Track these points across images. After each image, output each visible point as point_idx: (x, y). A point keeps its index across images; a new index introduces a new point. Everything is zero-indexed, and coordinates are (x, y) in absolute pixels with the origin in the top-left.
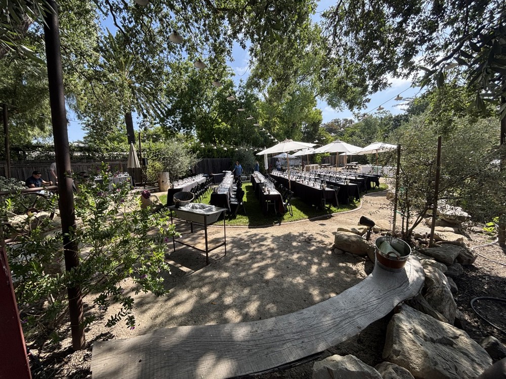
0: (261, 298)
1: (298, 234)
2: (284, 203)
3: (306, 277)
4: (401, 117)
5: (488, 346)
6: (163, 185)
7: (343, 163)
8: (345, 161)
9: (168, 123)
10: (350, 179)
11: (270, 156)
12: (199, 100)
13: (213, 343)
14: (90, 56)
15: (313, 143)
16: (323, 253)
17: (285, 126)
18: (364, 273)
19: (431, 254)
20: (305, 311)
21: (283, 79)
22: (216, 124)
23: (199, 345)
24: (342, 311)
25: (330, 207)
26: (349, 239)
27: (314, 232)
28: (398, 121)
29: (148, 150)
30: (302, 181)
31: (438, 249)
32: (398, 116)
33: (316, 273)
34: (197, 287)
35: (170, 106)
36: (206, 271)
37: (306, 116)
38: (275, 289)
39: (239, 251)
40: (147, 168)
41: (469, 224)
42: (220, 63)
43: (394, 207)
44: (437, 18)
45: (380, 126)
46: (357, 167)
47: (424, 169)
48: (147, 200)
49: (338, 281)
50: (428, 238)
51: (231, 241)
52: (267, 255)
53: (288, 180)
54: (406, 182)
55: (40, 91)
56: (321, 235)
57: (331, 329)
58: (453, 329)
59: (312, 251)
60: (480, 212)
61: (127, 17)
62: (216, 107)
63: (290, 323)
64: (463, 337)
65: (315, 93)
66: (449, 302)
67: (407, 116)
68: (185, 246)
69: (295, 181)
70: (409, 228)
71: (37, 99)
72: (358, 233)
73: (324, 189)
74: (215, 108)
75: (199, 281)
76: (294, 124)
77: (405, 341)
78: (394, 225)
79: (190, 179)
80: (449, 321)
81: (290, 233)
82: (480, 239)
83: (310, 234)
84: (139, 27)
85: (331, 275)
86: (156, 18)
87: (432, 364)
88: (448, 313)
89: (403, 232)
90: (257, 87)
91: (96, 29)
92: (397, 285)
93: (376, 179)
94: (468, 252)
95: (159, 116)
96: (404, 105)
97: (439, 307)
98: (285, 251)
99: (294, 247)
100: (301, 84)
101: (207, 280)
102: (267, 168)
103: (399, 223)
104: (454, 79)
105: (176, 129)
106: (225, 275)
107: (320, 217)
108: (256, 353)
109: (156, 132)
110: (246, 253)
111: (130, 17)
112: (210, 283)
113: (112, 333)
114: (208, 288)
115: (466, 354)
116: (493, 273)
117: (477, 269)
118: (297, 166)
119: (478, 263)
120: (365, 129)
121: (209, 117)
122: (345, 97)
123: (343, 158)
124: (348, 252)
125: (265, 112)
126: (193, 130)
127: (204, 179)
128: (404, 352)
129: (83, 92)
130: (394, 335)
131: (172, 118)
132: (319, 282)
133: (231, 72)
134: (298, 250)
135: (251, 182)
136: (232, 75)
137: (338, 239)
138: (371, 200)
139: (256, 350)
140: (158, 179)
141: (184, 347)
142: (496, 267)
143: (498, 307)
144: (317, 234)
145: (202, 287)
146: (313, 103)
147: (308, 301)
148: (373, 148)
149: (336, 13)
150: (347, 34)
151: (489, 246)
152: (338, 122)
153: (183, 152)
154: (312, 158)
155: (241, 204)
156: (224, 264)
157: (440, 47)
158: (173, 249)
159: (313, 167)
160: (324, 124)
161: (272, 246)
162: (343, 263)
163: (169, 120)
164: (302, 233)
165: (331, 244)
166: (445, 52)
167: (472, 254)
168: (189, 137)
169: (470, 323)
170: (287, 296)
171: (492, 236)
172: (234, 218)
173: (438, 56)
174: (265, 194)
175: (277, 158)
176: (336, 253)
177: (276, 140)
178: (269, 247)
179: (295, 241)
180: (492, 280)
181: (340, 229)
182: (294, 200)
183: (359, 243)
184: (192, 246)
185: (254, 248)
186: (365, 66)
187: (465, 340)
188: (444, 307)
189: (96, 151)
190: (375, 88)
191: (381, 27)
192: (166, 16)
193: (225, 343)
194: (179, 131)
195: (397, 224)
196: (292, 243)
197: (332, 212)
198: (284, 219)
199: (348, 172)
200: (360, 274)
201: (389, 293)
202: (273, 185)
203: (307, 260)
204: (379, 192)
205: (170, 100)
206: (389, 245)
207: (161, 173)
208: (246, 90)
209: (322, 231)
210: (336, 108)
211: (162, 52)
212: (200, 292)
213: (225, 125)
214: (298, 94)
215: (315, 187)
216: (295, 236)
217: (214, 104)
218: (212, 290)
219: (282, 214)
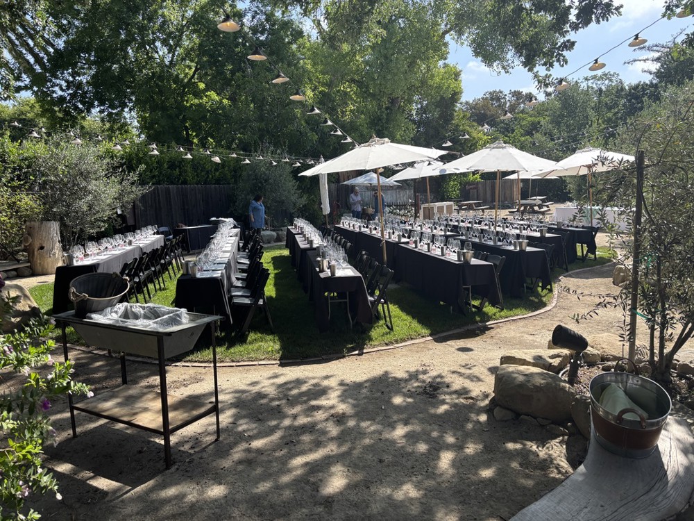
1: (405, 375)
2: (370, 298)
3: (427, 483)
4: (644, 89)
6: (42, 257)
7: (512, 199)
8: (517, 193)
9: (57, 89)
10: (528, 237)
11: (334, 178)
12: (143, 29)
15: (439, 147)
16: (468, 420)
17: (371, 105)
18: (564, 464)
22: (191, 96)
25: (482, 304)
26: (528, 381)
27: (444, 370)
28: (637, 97)
30: (415, 242)
33: (451, 471)
35: (60, 43)
36: (163, 486)
37: (423, 82)
39: (254, 425)
43: (630, 302)
45: (596, 108)
46: (545, 209)
49: (504, 489)
51: (233, 401)
52: (327, 433)
53: (379, 240)
54: (657, 241)
56: (461, 375)
59: (440, 416)
62: (192, 49)
65: (443, 26)
67: (655, 86)
68: (106, 421)
69: (397, 244)
70: (666, 351)
72: (549, 367)
73: (467, 263)
74: (188, 53)
75: (144, 512)
76: (393, 101)
78: (632, 345)
79: (118, 240)
81: (386, 373)
83: (434, 373)
85: (487, 473)
89: (651, 361)
92: (641, 487)
93: (588, 236)
95: (29, 69)
96: (650, 62)
98: (373, 419)
99: (398, 409)
101: (167, 509)
102: (326, 209)
103: (642, 341)
105: (80, 106)
106: (216, 491)
107: (458, 331)
109: (22, 113)
110: (272, 430)
118: (402, 206)
120: (562, 116)
121: (171, 75)
122: (516, 36)
123: (512, 187)
124: (527, 415)
125: (320, 67)
126: (126, 110)
127: (157, 240)
131: (67, 74)
132: (459, 492)
134: (407, 415)
135: (287, 246)
137: (503, 381)
138: (579, 287)
140: (26, 240)
144: (453, 372)
146: (439, 49)
148: (580, 161)
152: (498, 99)
153: (100, 168)
154: (436, 187)
155: (261, 302)
156: (214, 464)
158: (71, 432)
159: (441, 210)
160: (467, 103)
161: (342, 408)
162: (515, 441)
163: (58, 81)
165: (486, 396)
168: (116, 127)
172: (242, 339)
174: (322, 275)
175: (353, 187)
176: (498, 418)
177: (349, 140)
178: (332, 411)
179: (399, 392)
181: (507, 360)
183: (552, 390)
184: (125, 419)
185: (295, 417)
190: (585, 15)
194: (89, 111)
195: (637, 343)
196: (390, 398)
197: (487, 317)
198: (371, 339)
199: (523, 220)
200: (557, 468)
201: (622, 510)
202: (342, 253)
203: (429, 440)
204: (596, 266)
205: (60, 26)
206: (621, 393)
207: (37, 224)
208: (269, 8)
209: (465, 366)
210: (495, 64)
213: (217, 98)
214: (402, 25)
215: (446, 258)
216: (398, 381)
217: (186, 43)
219: (366, 326)
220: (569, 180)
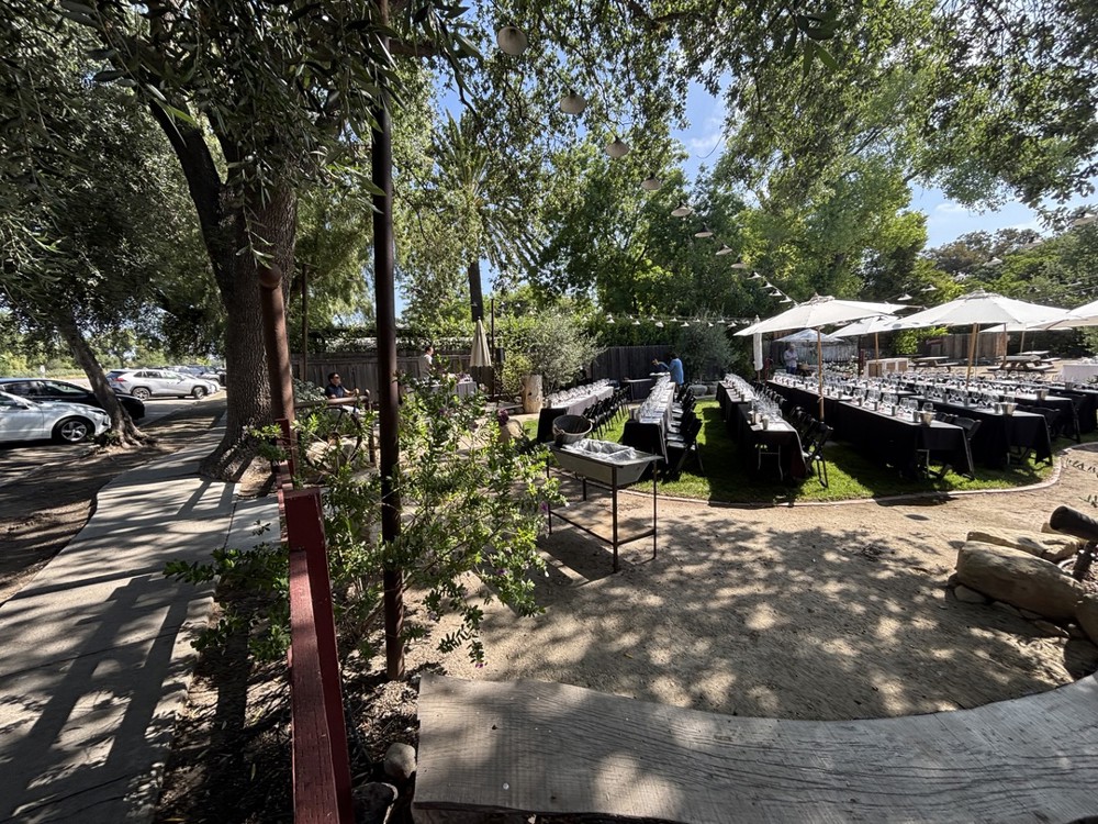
0: (738, 668)
1: (841, 534)
2: (804, 454)
3: (863, 644)
6: (530, 401)
7: (993, 354)
8: (1000, 348)
9: (544, 277)
10: (1017, 400)
11: (769, 337)
12: (606, 223)
13: (631, 736)
14: (420, 166)
15: (895, 302)
16: (918, 592)
17: (813, 264)
18: (1061, 671)
20: (859, 727)
21: (813, 149)
22: (640, 272)
23: (601, 731)
24: (980, 757)
25: (944, 472)
26: (1009, 565)
27: (889, 535)
29: (505, 332)
30: (860, 400)
33: (894, 641)
34: (595, 615)
35: (548, 243)
36: (612, 585)
37: (875, 235)
38: (774, 655)
39: (686, 553)
40: (503, 367)
42: (657, 137)
46: (1046, 366)
49: (966, 676)
51: (668, 528)
52: (754, 573)
53: (816, 397)
55: (347, 237)
56: (911, 543)
57: (940, 792)
59: (882, 581)
61: (481, 82)
62: (643, 233)
63: (818, 744)
65: (905, 172)
68: (571, 526)
69: (837, 401)
71: (343, 252)
72: (1043, 554)
73: (926, 425)
74: (639, 237)
75: (599, 602)
76: (837, 258)
79: (581, 389)
81: (819, 528)
83: (876, 537)
84: (500, 97)
85: (942, 654)
86: (531, 70)
90: (743, 177)
91: (430, 117)
95: (527, 265)
98: (802, 570)
99: (830, 565)
100: (864, 152)
101: (615, 604)
102: (759, 365)
105: (559, 288)
106: (653, 600)
107: (910, 496)
108: (727, 787)
109: (520, 297)
110: (702, 561)
111: (486, 81)
112: (619, 611)
113: (443, 665)
114: (616, 621)
118: (844, 362)
120: (1080, 253)
121: (625, 256)
122: (1012, 169)
123: (994, 340)
124: (1004, 602)
125: (759, 233)
126: (590, 288)
127: (609, 391)
131: (551, 265)
132: (903, 664)
133: (678, 152)
134: (841, 573)
135: (718, 399)
136: (682, 157)
137: (969, 561)
139: (728, 781)
140: (521, 388)
141: (572, 726)
144: (901, 539)
145: (603, 616)
146: (899, 196)
147: (869, 706)
152: (978, 242)
153: (570, 334)
154: (889, 343)
155: (693, 448)
156: (652, 578)
158: (549, 529)
159: (891, 366)
160: (932, 251)
161: (769, 553)
162: (984, 628)
163: (544, 271)
164: (855, 533)
165: (945, 571)
168: (582, 302)
170: (807, 679)
172: (675, 478)
174: (754, 428)
175: (788, 344)
176: (960, 598)
177: (788, 300)
178: (760, 555)
179: (832, 549)
181: (974, 536)
182: (833, 448)
184: (586, 527)
185: (723, 553)
189: (421, 335)
192: (549, 63)
193: (656, 742)
194: (564, 291)
196: (823, 553)
197: (948, 486)
198: (802, 494)
199: (1007, 378)
200: (1047, 672)
202: (776, 408)
203: (865, 602)
205: (548, 229)
207: (528, 377)
208: (713, 187)
209: (916, 535)
210: (977, 202)
211: (538, 134)
212: (601, 626)
213: (661, 272)
214: (853, 180)
215: (898, 418)
216: (831, 538)
217: (639, 228)
218: (625, 626)
219: (799, 480)
220: (1086, 331)
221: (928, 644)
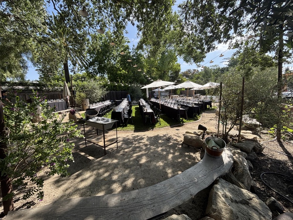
0: (136, 176)
1: (163, 136)
2: (155, 117)
3: (165, 162)
4: (225, 69)
5: (270, 203)
6: (85, 107)
7: (192, 94)
8: (194, 93)
9: (90, 70)
10: (194, 103)
11: (150, 89)
12: (108, 56)
13: (93, 209)
14: (40, 28)
15: (174, 82)
16: (177, 147)
17: (159, 73)
18: (199, 159)
19: (238, 147)
20: (158, 185)
21: (156, 44)
22: (119, 71)
23: (83, 211)
24: (182, 184)
25: (183, 119)
26: (191, 138)
27: (172, 134)
28: (223, 70)
29: (76, 86)
30: (167, 104)
31: (243, 143)
32: (223, 68)
33: (171, 159)
34: (97, 169)
35: (91, 60)
36: (103, 159)
37: (172, 67)
38: (145, 169)
39: (126, 146)
40: (76, 97)
41: (260, 128)
42: (120, 34)
43: (218, 119)
44: (243, 9)
45: (213, 73)
46: (200, 97)
47: (235, 97)
48: (73, 115)
49: (184, 164)
50: (237, 137)
51: (122, 140)
52: (143, 148)
53: (159, 104)
54: (225, 104)
55: (9, 48)
56: (176, 136)
57: (173, 196)
58: (249, 194)
59: (170, 145)
60: (266, 121)
61: (63, 5)
62: (119, 61)
63: (148, 193)
64: (255, 199)
65: (176, 54)
66: (247, 176)
67: (228, 68)
68: (92, 144)
69: (163, 104)
70: (227, 131)
71: (6, 54)
72: (197, 135)
73: (179, 109)
75: (98, 165)
76: (164, 72)
77: (220, 203)
78: (218, 130)
79: (101, 103)
80: (247, 188)
81: (158, 135)
82: (267, 137)
83: (169, 135)
84: (71, 11)
85: (180, 160)
86: (81, 6)
87: (235, 218)
88: (246, 183)
89: (223, 134)
90: (141, 48)
91: (44, 12)
92: (217, 166)
93: (210, 103)
94: (259, 145)
95: (85, 66)
96: (227, 62)
97: (242, 179)
98: (153, 145)
99: (160, 143)
100: (168, 48)
101: (104, 165)
103: (221, 129)
104: (252, 44)
105: (95, 74)
106: (115, 161)
107: (177, 125)
108: (122, 215)
109: (84, 76)
110: (130, 147)
111: (65, 5)
112: (105, 167)
113: (34, 201)
114: (103, 170)
115: (256, 210)
116: (274, 157)
117: (265, 155)
118: (166, 96)
119: (265, 152)
120: (205, 75)
121: (114, 66)
122: (192, 55)
123: (192, 91)
124: (191, 146)
125: (148, 64)
126: (105, 74)
127: (110, 103)
128: (219, 210)
129: (36, 50)
130: (213, 199)
131: (92, 67)
132: (172, 164)
133: (127, 40)
134: (162, 145)
135: (139, 105)
136: (128, 42)
137: (186, 138)
138: (207, 115)
139: (122, 213)
140: (82, 103)
141: (72, 213)
142: (275, 154)
143: (276, 178)
144: (174, 135)
145: (99, 169)
146: (175, 59)
147: (165, 177)
148: (207, 86)
149: (186, 6)
150: (193, 18)
151: (271, 141)
152: (190, 71)
153: (98, 87)
154: (174, 92)
155: (130, 117)
156: (116, 155)
157: (245, 26)
158: (85, 145)
159: (175, 97)
160: (182, 72)
161: (147, 143)
162: (188, 152)
163: (90, 68)
164: (165, 135)
165: (181, 141)
166: (248, 29)
167: (262, 146)
168: (102, 78)
169: (260, 189)
170: (152, 174)
171: (273, 135)
172: (126, 126)
173: (243, 31)
174: (144, 111)
175: (155, 91)
176: (184, 146)
177: (152, 80)
178: (144, 143)
179: (160, 139)
180: (273, 161)
181: (187, 132)
182: (162, 115)
183: (197, 140)
184: (96, 143)
185: (136, 144)
186: (203, 37)
187: (256, 201)
188: (244, 179)
189: (44, 86)
190: (208, 50)
191: (211, 14)
192: (87, 5)
193: (102, 209)
194: (97, 75)
195: (220, 129)
196: (158, 141)
197: (183, 122)
198: (155, 127)
199: (194, 99)
200: (197, 159)
201: (211, 171)
202: (149, 106)
203: (166, 151)
204: (211, 111)
205: (91, 56)
206: (213, 142)
207: (84, 99)
208: (136, 51)
209: (177, 134)
210: (189, 63)
211: (85, 27)
212: (98, 172)
213: (124, 72)
214: (167, 54)
215: (174, 108)
216: (161, 137)
217: (118, 59)
218: (106, 171)
219: (154, 123)
220: (206, 90)
221: (177, 158)
